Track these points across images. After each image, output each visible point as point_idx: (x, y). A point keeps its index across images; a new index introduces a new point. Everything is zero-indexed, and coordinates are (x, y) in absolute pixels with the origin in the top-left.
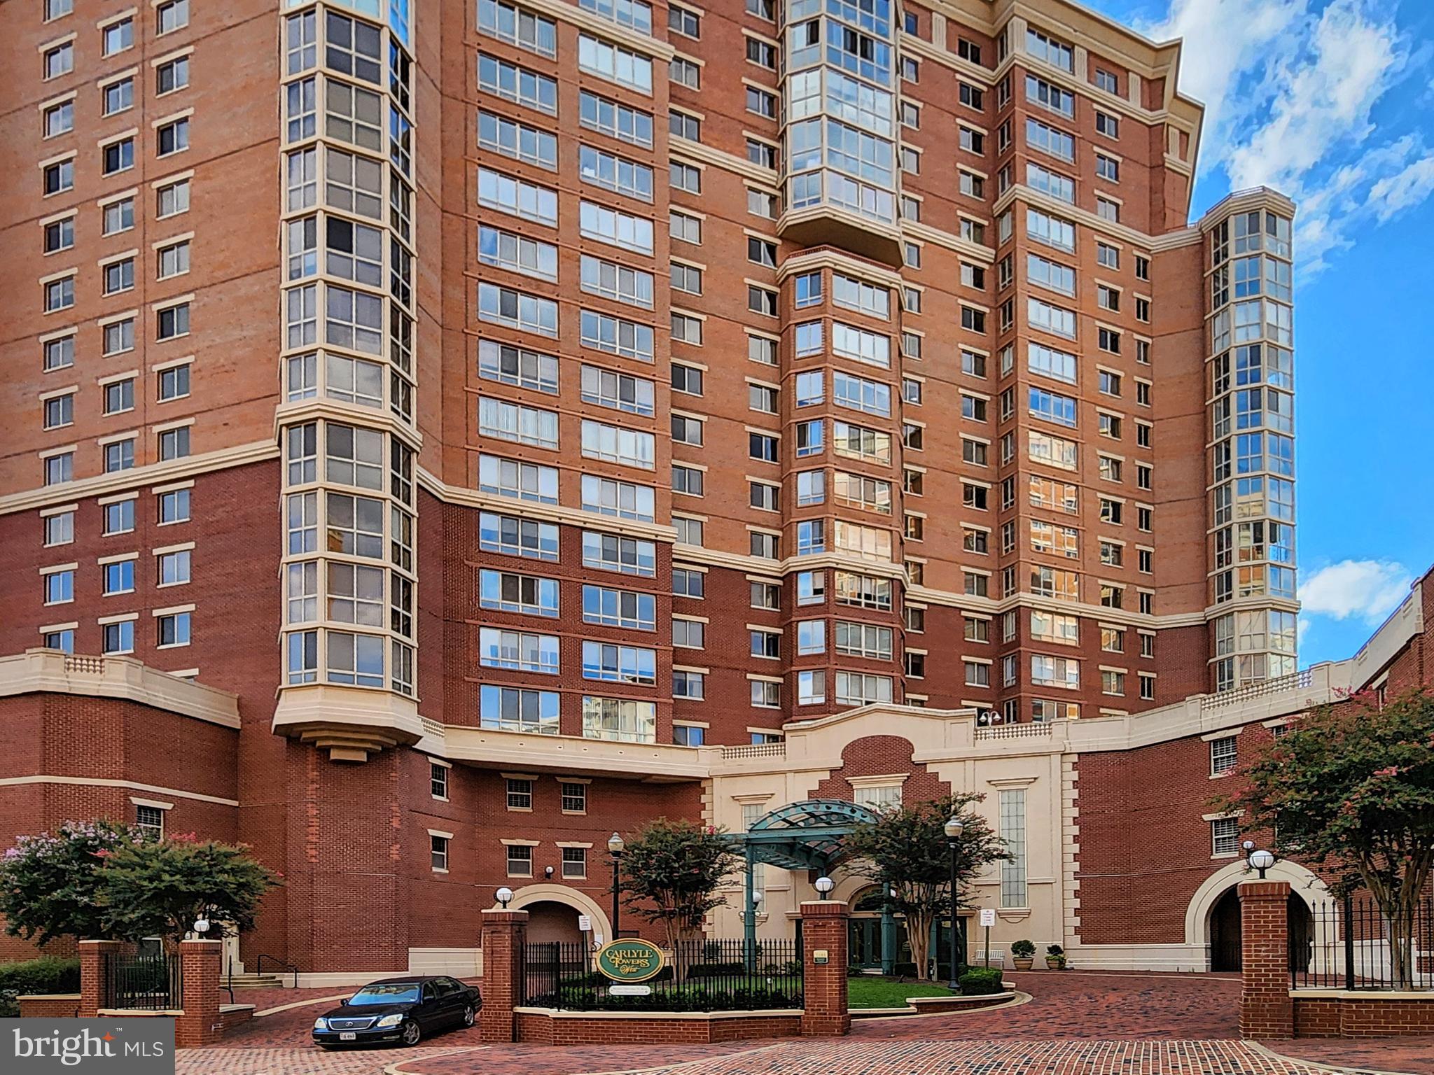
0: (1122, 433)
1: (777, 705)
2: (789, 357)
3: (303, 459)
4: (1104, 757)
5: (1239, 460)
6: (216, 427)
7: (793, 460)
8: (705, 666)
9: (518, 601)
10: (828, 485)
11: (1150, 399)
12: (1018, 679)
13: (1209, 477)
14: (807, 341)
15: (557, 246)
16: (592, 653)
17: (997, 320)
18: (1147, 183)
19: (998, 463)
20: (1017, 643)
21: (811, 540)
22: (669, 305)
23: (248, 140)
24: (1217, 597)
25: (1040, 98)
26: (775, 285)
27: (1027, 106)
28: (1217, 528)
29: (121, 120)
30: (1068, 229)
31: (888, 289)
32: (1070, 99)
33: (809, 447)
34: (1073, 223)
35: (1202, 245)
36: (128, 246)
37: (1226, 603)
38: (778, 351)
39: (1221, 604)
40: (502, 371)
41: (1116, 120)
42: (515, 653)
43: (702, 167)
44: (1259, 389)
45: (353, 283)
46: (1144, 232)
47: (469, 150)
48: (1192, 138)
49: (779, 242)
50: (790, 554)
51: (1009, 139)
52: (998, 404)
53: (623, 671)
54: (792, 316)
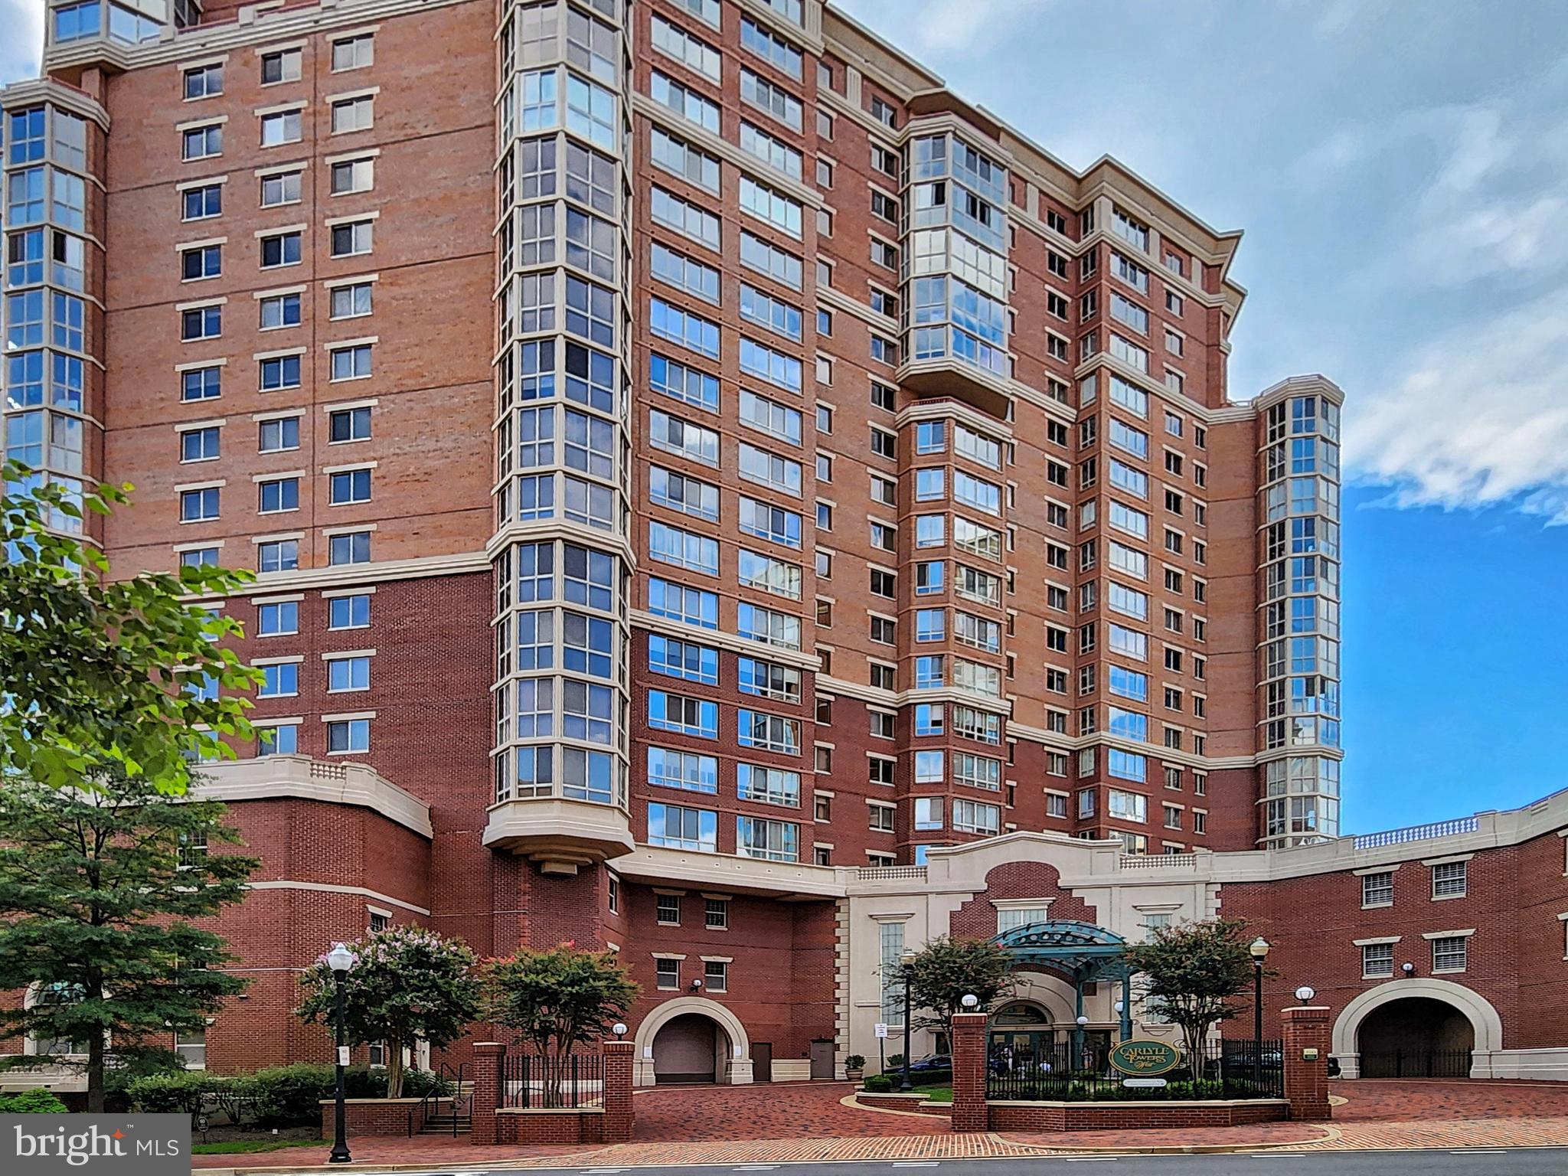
0: (1183, 589)
1: (890, 829)
2: (910, 499)
3: (537, 577)
4: (1245, 887)
5: (1294, 621)
6: (403, 536)
7: (913, 597)
8: (830, 790)
9: (680, 721)
10: (948, 624)
11: (1205, 558)
12: (1097, 811)
13: (1262, 634)
14: (928, 485)
15: (719, 379)
16: (745, 776)
17: (1077, 476)
18: (1204, 360)
19: (1077, 610)
20: (1097, 777)
21: (930, 674)
22: (814, 445)
23: (445, 251)
24: (1268, 743)
25: (1121, 274)
26: (894, 428)
27: (1111, 280)
28: (1269, 680)
29: (286, 214)
30: (1141, 396)
31: (999, 442)
32: (1144, 276)
33: (930, 586)
34: (1146, 392)
35: (1256, 422)
36: (294, 343)
37: (1277, 749)
38: (896, 493)
39: (1273, 750)
40: (670, 497)
41: (1181, 300)
42: (678, 773)
43: (833, 311)
44: (1313, 557)
45: (588, 409)
46: (1201, 404)
47: (643, 280)
48: (1231, 320)
49: (897, 388)
50: (909, 687)
51: (1093, 308)
52: (1077, 555)
53: (771, 793)
54: (914, 461)
